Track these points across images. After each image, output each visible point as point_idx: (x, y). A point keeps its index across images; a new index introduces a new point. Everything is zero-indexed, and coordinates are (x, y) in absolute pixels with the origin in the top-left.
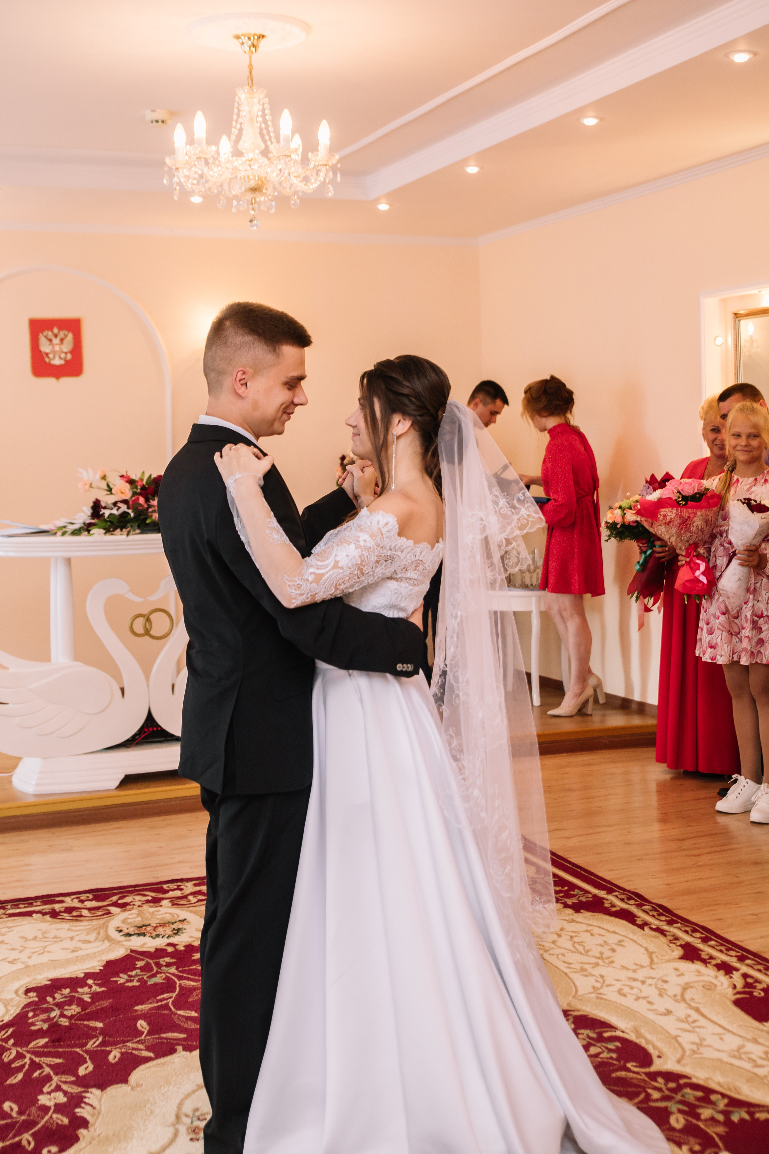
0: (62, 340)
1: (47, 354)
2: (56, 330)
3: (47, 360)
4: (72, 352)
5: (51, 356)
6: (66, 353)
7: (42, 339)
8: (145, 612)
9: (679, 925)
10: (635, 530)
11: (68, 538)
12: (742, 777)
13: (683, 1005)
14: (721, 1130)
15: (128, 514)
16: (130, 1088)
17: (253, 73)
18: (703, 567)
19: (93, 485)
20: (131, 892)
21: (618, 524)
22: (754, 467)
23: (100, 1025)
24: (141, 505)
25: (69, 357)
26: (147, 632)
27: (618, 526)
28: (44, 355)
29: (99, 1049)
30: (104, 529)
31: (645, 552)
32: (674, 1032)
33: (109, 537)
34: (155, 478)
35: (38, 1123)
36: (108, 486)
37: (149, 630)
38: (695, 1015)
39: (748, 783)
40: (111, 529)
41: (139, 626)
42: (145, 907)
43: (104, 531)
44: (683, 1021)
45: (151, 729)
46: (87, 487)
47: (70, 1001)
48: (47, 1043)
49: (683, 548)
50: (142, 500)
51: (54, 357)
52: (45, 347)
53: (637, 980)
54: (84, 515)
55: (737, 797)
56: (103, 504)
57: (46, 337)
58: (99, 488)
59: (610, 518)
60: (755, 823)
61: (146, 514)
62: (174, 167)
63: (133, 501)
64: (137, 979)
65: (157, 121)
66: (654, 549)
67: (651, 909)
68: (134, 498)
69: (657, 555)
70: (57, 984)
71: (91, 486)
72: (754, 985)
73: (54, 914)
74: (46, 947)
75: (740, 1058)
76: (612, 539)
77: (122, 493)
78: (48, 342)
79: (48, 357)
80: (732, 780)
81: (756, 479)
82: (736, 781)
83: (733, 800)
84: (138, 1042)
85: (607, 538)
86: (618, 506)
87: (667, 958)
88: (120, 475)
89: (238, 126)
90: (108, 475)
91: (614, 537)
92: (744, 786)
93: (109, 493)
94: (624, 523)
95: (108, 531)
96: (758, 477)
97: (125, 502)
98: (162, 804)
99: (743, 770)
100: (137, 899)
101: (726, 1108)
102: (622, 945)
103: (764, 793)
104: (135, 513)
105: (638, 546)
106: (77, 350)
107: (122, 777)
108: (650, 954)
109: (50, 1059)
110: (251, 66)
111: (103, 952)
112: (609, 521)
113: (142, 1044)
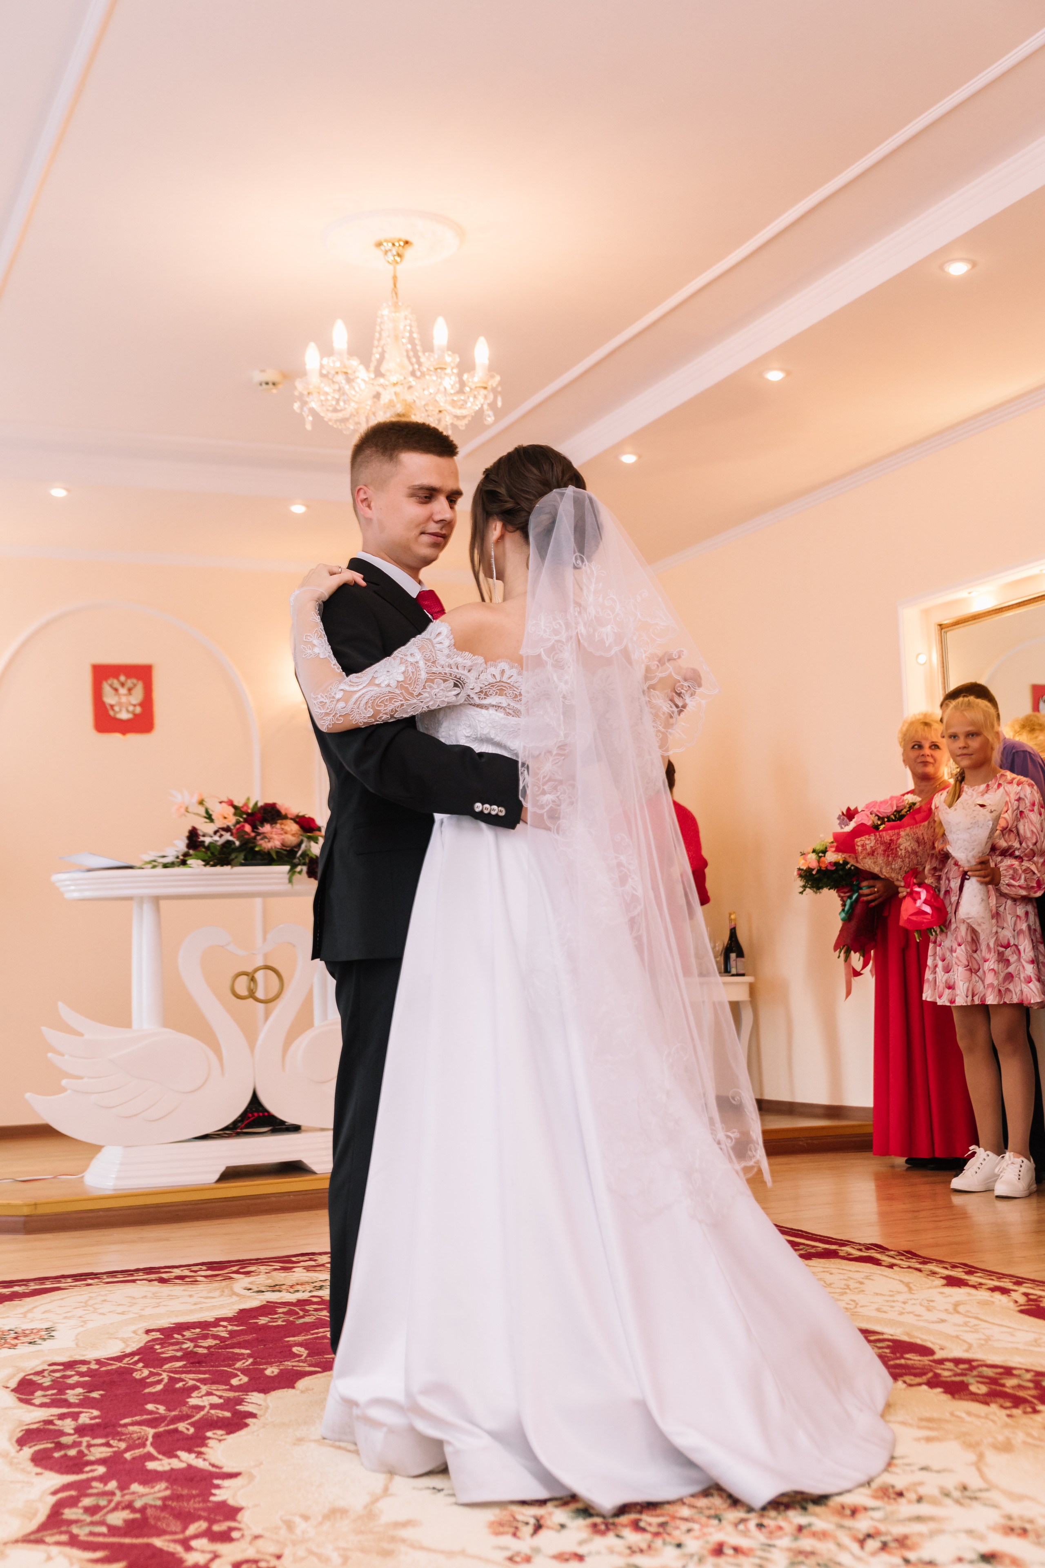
0: (130, 690)
1: (112, 706)
2: (122, 678)
3: (111, 713)
4: (141, 704)
5: (117, 708)
6: (135, 706)
7: (106, 688)
8: (249, 969)
9: (935, 1264)
10: (834, 876)
11: (160, 871)
12: (982, 1149)
13: (957, 1316)
14: (1033, 1392)
15: (234, 843)
16: (298, 1392)
17: (398, 285)
18: (924, 895)
19: (190, 810)
20: (254, 1264)
21: (813, 870)
22: (983, 771)
23: (248, 1351)
24: (247, 834)
25: (138, 710)
26: (252, 995)
27: (814, 872)
28: (108, 707)
29: (251, 1367)
30: (203, 861)
31: (850, 897)
32: (954, 1334)
33: (209, 869)
34: (262, 807)
35: (194, 1416)
36: (207, 812)
37: (254, 991)
38: (974, 1322)
39: (988, 1155)
40: (211, 863)
41: (242, 985)
42: (274, 1273)
43: (203, 863)
44: (963, 1326)
45: (256, 1114)
46: (183, 810)
47: (205, 1337)
48: (185, 1365)
49: (900, 878)
50: (248, 828)
51: (121, 710)
52: (109, 698)
53: (897, 1301)
54: (181, 845)
55: (976, 1172)
56: (200, 833)
57: (111, 686)
58: (198, 814)
59: (803, 864)
60: (1000, 1198)
61: (254, 843)
62: (305, 393)
63: (238, 829)
64: (281, 1320)
65: (267, 383)
66: (861, 891)
67: (898, 1254)
68: (238, 826)
69: (865, 898)
70: (181, 1327)
71: (187, 811)
72: (1039, 1299)
73: (162, 1281)
74: (160, 1302)
75: (1039, 1346)
76: (808, 890)
77: (225, 818)
78: (113, 692)
79: (113, 710)
80: (970, 1153)
81: (988, 786)
82: (974, 1154)
83: (972, 1175)
84: (298, 1361)
85: (801, 889)
86: (812, 851)
87: (927, 1286)
88: (220, 801)
89: (380, 349)
90: (206, 800)
91: (809, 888)
92: (984, 1159)
93: (207, 820)
94: (820, 867)
95: (207, 863)
96: (990, 783)
97: (227, 829)
98: (274, 1199)
99: (981, 1142)
100: (263, 1268)
101: (1034, 1378)
102: (870, 1279)
103: (1010, 1162)
104: (241, 842)
105: (839, 896)
106: (147, 703)
107: (222, 1169)
108: (907, 1285)
109: (193, 1375)
110: (395, 278)
111: (233, 1303)
112: (802, 867)
113: (304, 1362)
